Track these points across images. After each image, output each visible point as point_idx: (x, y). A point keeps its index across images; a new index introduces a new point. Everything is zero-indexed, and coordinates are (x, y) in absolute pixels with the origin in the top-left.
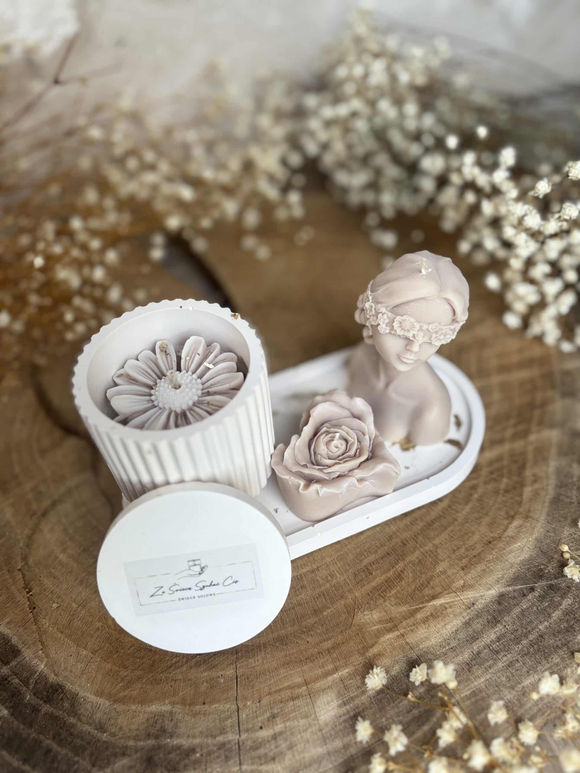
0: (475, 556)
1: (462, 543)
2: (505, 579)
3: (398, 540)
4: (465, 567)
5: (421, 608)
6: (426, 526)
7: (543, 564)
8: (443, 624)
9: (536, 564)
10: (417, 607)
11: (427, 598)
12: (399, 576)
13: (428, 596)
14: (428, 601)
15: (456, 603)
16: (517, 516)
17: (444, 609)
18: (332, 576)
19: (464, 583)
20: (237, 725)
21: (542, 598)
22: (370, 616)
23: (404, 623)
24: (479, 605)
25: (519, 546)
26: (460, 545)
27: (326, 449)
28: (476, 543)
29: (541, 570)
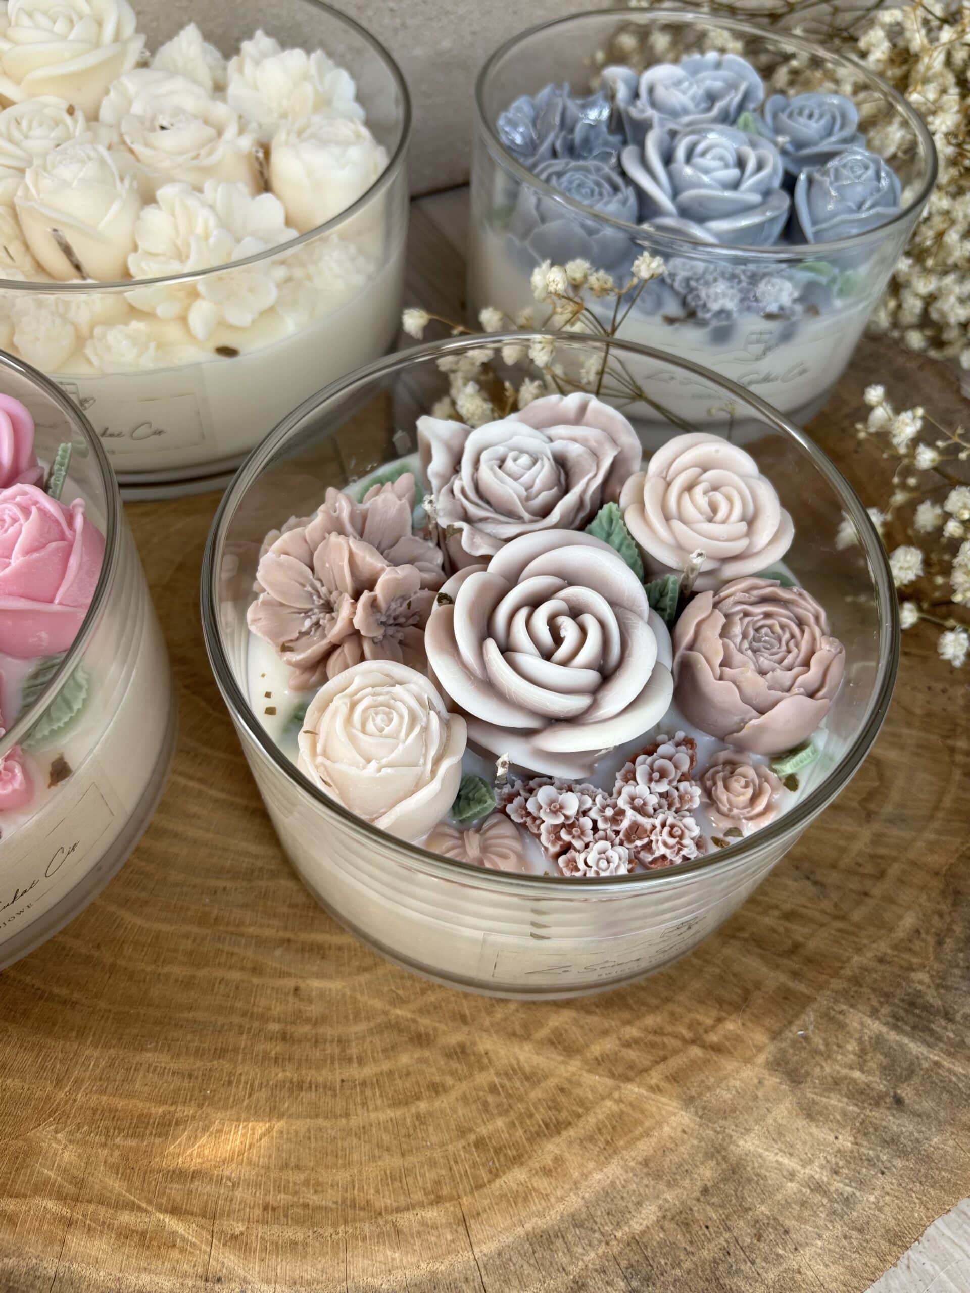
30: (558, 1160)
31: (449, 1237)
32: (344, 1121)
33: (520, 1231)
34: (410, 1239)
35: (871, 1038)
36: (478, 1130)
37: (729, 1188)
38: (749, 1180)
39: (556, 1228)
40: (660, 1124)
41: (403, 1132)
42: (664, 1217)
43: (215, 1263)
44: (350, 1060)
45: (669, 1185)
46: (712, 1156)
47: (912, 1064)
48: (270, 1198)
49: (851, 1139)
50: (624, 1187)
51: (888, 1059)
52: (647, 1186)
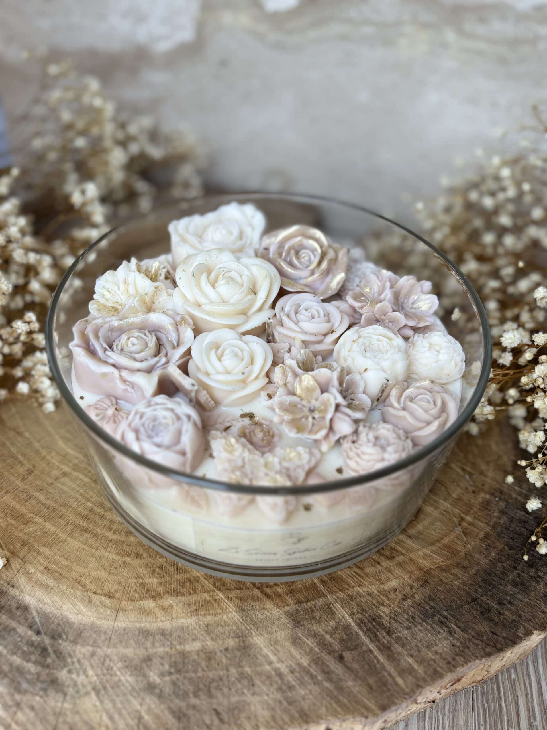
30: (171, 606)
32: (94, 551)
33: (138, 625)
34: (93, 606)
35: (344, 625)
36: (145, 579)
37: (238, 654)
38: (249, 655)
39: (153, 631)
40: (223, 613)
41: (115, 565)
42: (202, 651)
43: (15, 579)
44: (111, 529)
45: (212, 639)
46: (238, 637)
47: (358, 645)
48: (49, 565)
49: (308, 662)
50: (192, 630)
51: (347, 637)
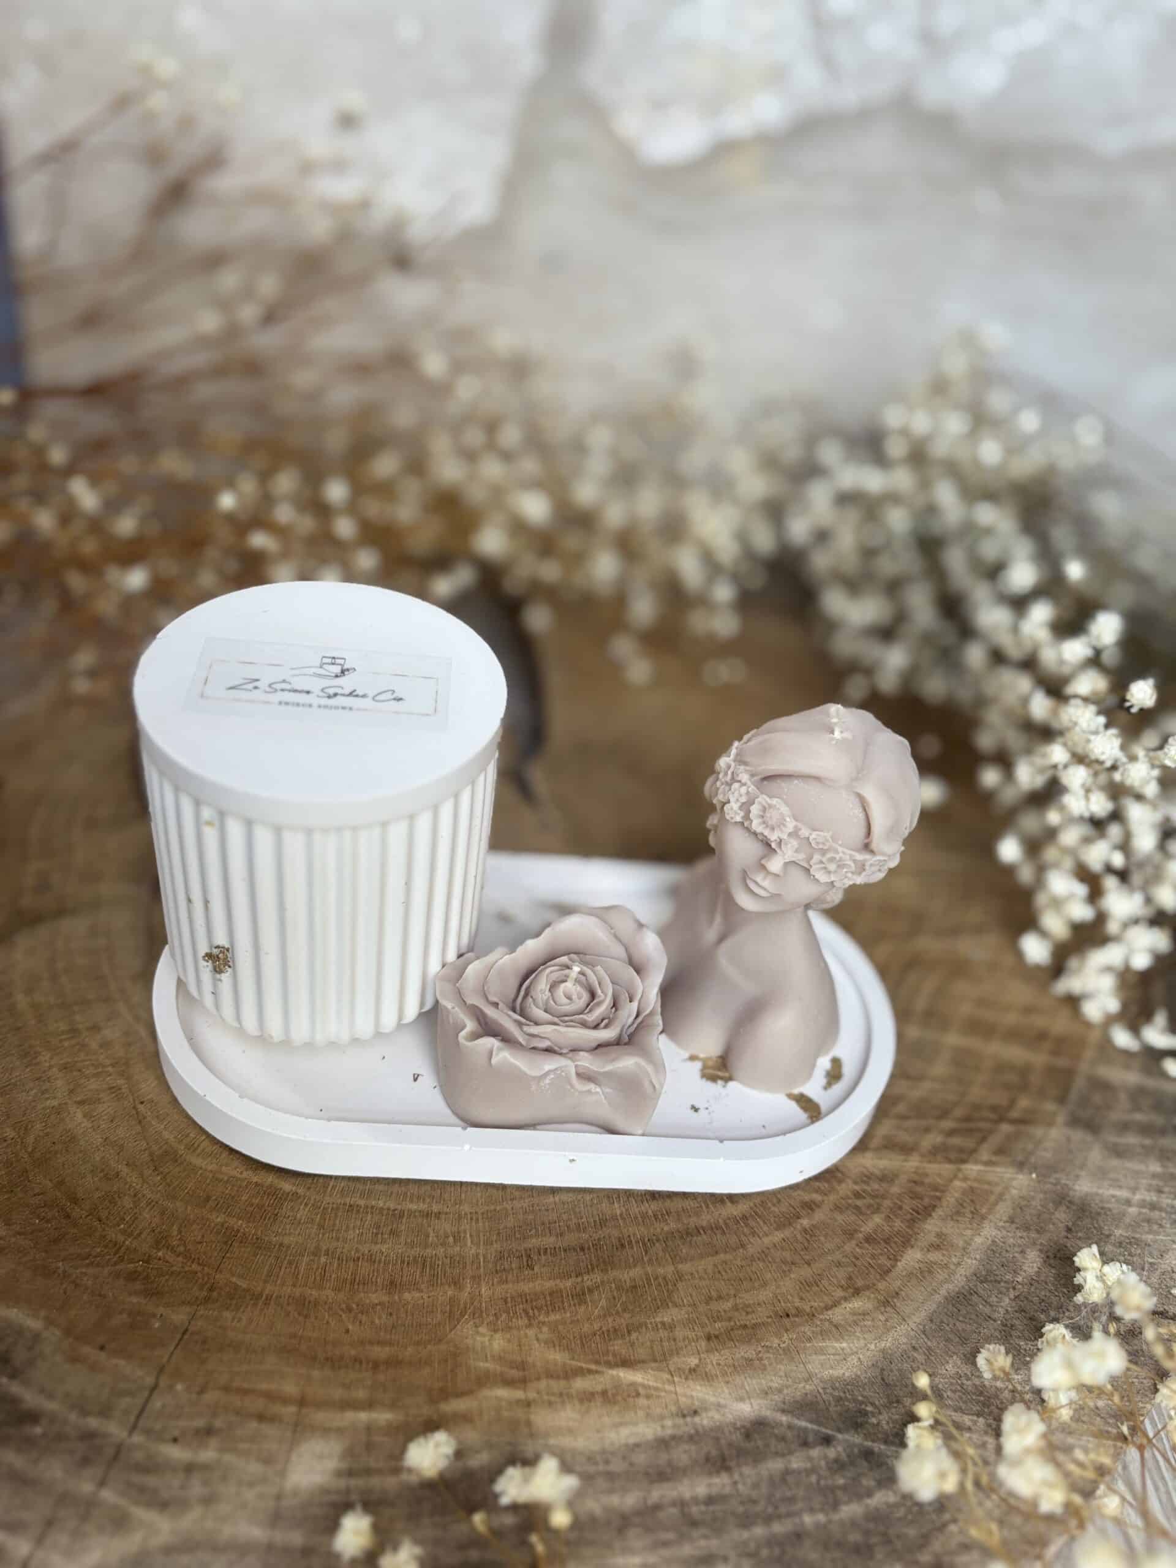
0: (745, 1327)
1: (732, 1292)
2: (782, 1396)
3: (615, 1233)
4: (717, 1337)
5: (590, 1371)
6: (680, 1232)
7: (873, 1404)
8: (617, 1419)
9: (860, 1398)
10: (584, 1365)
11: (611, 1358)
12: (580, 1296)
13: (614, 1355)
14: (611, 1365)
15: (663, 1394)
16: (867, 1293)
17: (634, 1394)
18: (458, 1238)
19: (697, 1366)
20: (136, 1412)
21: (838, 1466)
22: (487, 1339)
23: (543, 1384)
24: (704, 1420)
25: (843, 1349)
26: (728, 1295)
27: (547, 993)
28: (759, 1304)
29: (865, 1414)
30: (941, 1236)
31: (882, 1318)
32: (742, 1251)
34: (850, 1329)
36: (862, 1229)
39: (967, 1287)
43: (684, 1399)
48: (708, 1329)
49: (1158, 1165)
51: (1154, 1101)
52: (1021, 1237)
